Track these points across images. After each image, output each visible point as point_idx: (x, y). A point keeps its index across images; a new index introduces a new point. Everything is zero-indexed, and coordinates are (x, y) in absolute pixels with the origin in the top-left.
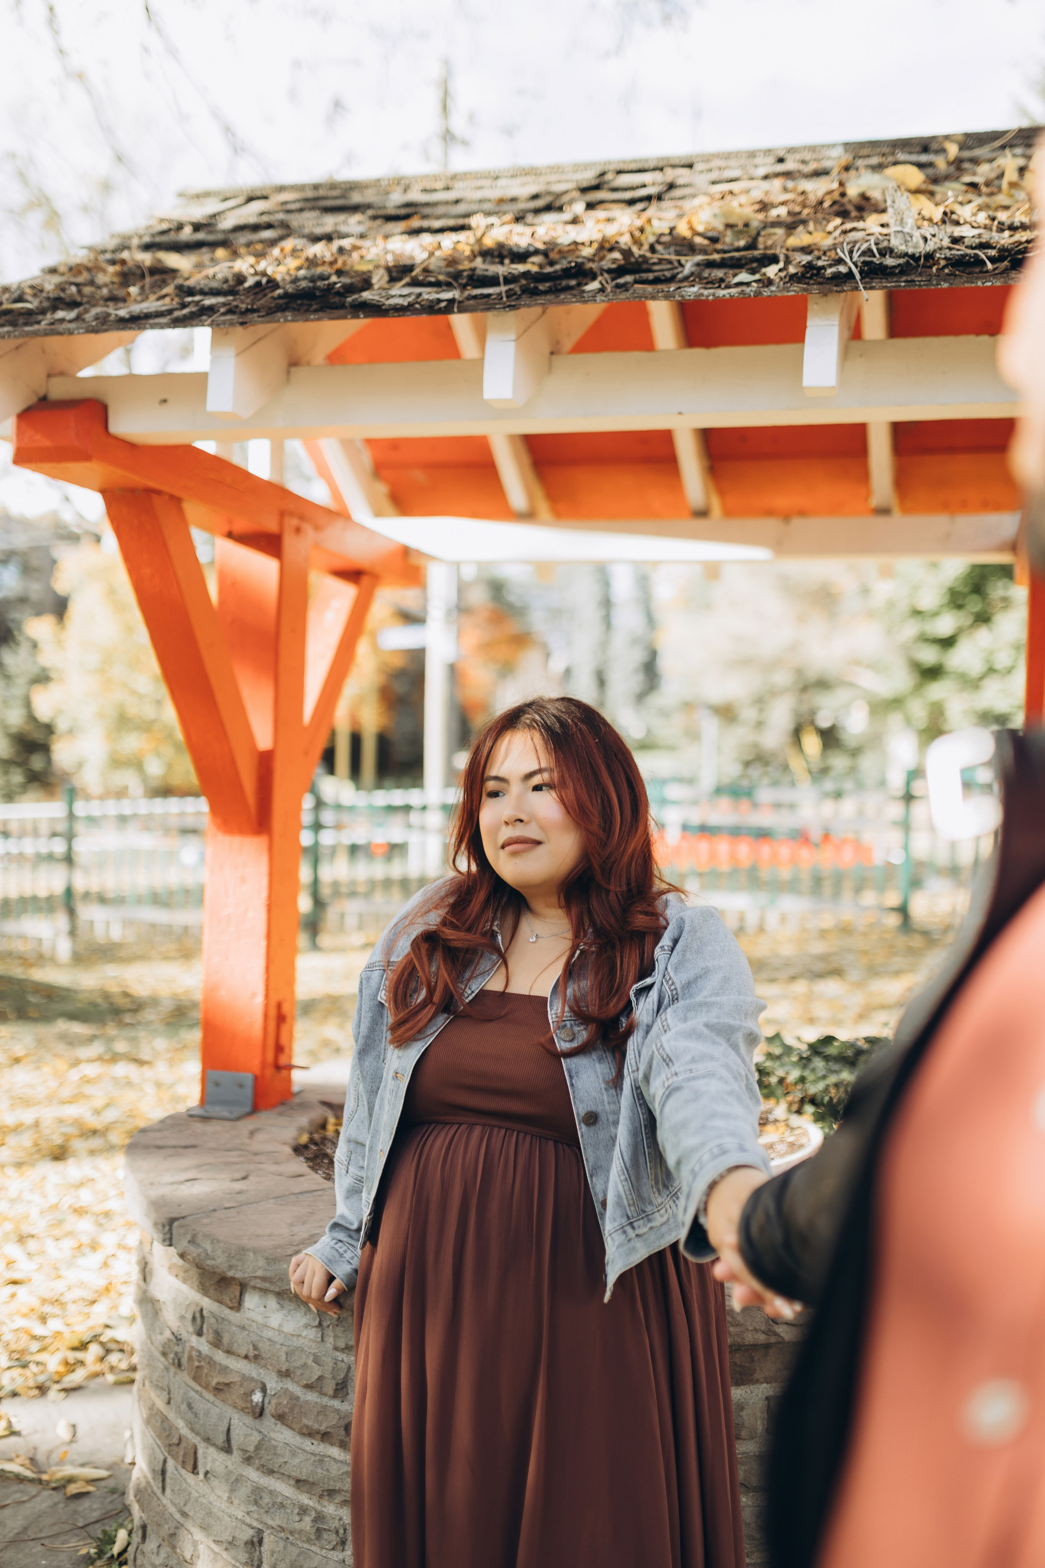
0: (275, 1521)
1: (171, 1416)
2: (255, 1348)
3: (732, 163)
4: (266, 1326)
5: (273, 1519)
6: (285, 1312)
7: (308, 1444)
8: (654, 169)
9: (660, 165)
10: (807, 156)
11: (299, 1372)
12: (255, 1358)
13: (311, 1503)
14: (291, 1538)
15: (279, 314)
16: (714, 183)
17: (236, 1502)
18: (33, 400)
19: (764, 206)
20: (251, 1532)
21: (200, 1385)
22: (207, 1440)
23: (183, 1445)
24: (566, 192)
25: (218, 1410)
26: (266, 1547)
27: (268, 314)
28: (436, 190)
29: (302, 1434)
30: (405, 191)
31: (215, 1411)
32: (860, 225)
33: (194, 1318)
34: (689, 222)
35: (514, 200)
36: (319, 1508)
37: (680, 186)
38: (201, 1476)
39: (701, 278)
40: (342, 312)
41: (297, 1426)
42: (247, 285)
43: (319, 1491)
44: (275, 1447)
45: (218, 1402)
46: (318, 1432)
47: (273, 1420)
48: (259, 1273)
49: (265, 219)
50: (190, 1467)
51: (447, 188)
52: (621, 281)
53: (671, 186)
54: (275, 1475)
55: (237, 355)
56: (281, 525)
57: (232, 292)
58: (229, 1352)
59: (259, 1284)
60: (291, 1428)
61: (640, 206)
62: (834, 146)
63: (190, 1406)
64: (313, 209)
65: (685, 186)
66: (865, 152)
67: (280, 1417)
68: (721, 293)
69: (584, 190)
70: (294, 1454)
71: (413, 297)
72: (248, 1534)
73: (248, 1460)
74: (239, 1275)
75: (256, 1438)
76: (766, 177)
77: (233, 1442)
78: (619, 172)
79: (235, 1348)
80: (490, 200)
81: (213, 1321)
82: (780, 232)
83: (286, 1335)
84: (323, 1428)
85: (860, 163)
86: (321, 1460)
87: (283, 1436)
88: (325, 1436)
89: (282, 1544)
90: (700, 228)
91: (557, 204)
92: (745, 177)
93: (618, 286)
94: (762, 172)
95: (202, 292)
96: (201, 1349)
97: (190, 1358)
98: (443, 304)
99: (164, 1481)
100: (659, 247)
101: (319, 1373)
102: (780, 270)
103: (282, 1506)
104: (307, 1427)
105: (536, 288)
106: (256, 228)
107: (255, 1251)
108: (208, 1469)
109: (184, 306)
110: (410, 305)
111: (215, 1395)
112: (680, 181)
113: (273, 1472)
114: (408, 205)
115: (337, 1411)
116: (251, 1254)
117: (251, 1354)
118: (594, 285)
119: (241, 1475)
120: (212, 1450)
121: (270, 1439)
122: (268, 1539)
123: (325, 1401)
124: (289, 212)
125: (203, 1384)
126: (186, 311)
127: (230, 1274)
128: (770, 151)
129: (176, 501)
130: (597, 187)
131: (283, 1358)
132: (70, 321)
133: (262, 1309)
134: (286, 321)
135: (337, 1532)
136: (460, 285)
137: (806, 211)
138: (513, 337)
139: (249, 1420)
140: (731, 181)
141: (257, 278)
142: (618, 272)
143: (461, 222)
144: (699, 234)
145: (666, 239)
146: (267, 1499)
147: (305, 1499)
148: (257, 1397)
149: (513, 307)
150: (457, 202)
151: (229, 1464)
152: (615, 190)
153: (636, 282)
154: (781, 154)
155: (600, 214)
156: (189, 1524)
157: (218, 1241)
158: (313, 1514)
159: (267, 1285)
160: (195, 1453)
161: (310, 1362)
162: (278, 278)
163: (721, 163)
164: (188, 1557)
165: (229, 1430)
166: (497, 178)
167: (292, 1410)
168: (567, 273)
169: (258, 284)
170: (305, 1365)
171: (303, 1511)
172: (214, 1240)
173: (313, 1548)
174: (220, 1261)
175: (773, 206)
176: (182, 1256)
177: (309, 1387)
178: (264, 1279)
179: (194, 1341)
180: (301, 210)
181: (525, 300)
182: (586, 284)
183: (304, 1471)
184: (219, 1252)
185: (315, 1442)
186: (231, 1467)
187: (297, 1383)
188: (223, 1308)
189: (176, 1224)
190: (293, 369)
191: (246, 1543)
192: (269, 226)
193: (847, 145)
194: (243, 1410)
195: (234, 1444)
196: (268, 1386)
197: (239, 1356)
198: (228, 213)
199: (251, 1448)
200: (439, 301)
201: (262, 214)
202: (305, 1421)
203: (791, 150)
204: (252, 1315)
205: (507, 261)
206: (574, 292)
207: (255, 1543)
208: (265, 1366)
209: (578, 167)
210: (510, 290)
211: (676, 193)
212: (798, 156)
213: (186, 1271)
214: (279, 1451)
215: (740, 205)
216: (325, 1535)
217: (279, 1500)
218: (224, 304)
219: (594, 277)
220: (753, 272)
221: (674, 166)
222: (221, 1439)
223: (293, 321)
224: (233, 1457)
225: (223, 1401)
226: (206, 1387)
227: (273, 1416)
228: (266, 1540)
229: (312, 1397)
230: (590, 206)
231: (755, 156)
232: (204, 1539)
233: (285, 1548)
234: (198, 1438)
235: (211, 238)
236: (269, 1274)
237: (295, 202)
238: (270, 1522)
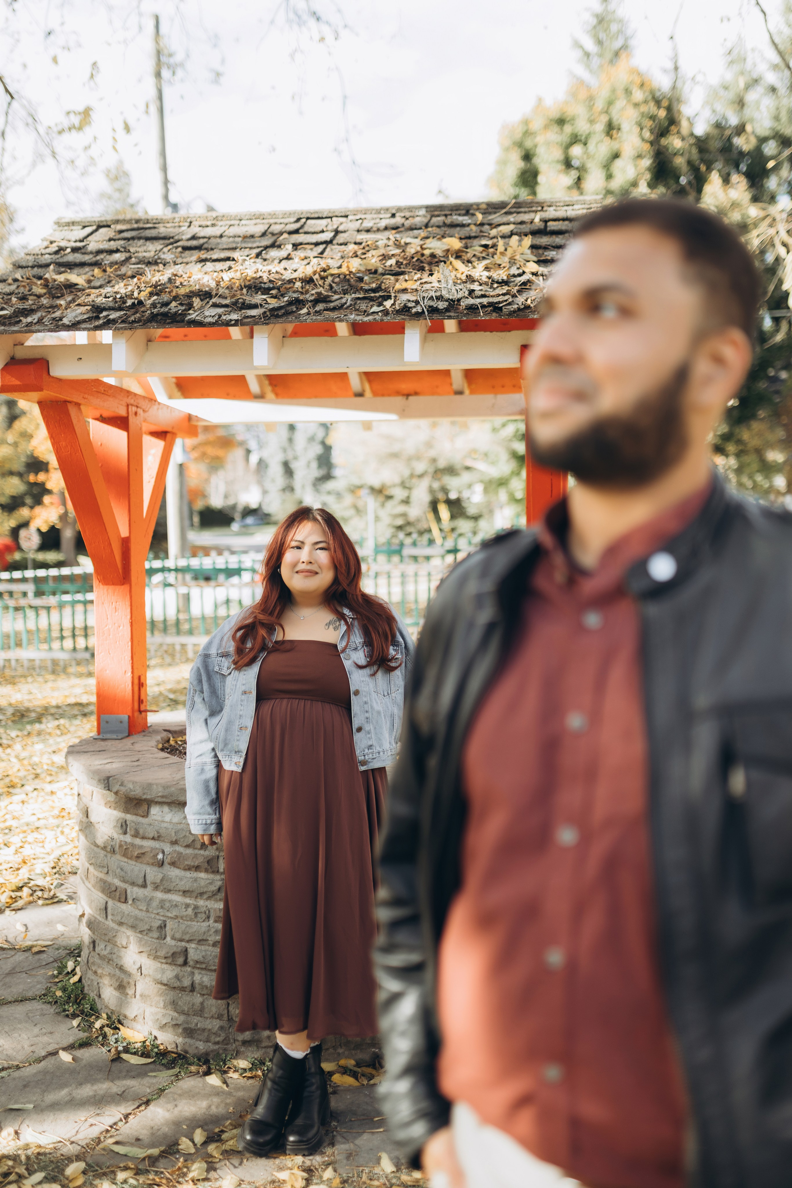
0: (174, 913)
1: (109, 879)
2: (158, 832)
3: (368, 216)
4: (163, 821)
5: (172, 913)
6: (173, 813)
7: (188, 874)
8: (326, 218)
9: (330, 215)
10: (408, 214)
11: (182, 840)
12: (157, 838)
13: (191, 902)
14: (181, 921)
15: (149, 324)
16: (358, 231)
17: (151, 910)
18: (9, 359)
19: (385, 257)
20: (160, 922)
21: (127, 858)
22: (133, 884)
23: (118, 890)
24: (281, 233)
25: (138, 868)
26: (168, 928)
27: (144, 324)
28: (207, 226)
29: (185, 870)
30: (189, 226)
31: (136, 869)
32: (430, 279)
33: (122, 826)
34: (348, 267)
35: (252, 236)
36: (195, 903)
37: (342, 232)
38: (130, 902)
39: (356, 310)
40: (182, 324)
41: (182, 867)
42: (128, 305)
43: (195, 894)
44: (171, 879)
45: (138, 864)
46: (193, 867)
47: (169, 866)
48: (160, 794)
49: (113, 245)
50: (123, 900)
51: (213, 225)
52: (317, 308)
53: (337, 232)
54: (172, 892)
55: (127, 341)
56: (128, 413)
57: (120, 309)
58: (143, 838)
59: (160, 800)
60: (178, 868)
61: (322, 247)
62: (420, 208)
63: (122, 869)
64: (139, 238)
65: (345, 232)
66: (436, 213)
67: (173, 864)
68: (366, 319)
69: (290, 233)
70: (181, 879)
71: (217, 317)
72: (158, 923)
73: (156, 888)
74: (149, 797)
75: (160, 876)
76: (386, 228)
77: (147, 881)
78: (308, 218)
79: (147, 835)
80: (239, 236)
81: (133, 824)
82: (392, 278)
83: (174, 824)
84: (196, 864)
85: (435, 220)
86: (196, 880)
87: (174, 873)
88: (197, 868)
89: (176, 925)
90: (354, 270)
91: (277, 243)
92: (375, 229)
93: (316, 312)
94: (383, 224)
95: (105, 309)
96: (126, 840)
97: (121, 846)
98: (233, 322)
99: (106, 912)
100: (334, 285)
101: (193, 839)
102: (393, 305)
103: (176, 906)
104: (188, 865)
105: (277, 314)
106: (111, 252)
107: (157, 785)
108: (134, 897)
109: (97, 318)
110: (216, 321)
111: (136, 861)
112: (341, 228)
113: (170, 890)
114: (194, 238)
115: (203, 855)
116: (155, 786)
117: (156, 836)
118: (305, 311)
119: (153, 897)
120: (136, 889)
121: (168, 876)
122: (170, 925)
123: (196, 851)
124: (125, 239)
125: (129, 856)
126: (101, 322)
127: (144, 797)
128: (387, 210)
129: (78, 405)
130: (296, 232)
131: (173, 834)
132: (35, 324)
133: (161, 813)
134: (154, 328)
135: (205, 913)
136: (237, 307)
137: (405, 262)
138: (267, 336)
139: (156, 869)
140: (368, 231)
141: (133, 301)
142: (316, 302)
143: (227, 254)
144: (354, 274)
145: (337, 280)
146: (167, 905)
147: (188, 901)
148: (160, 856)
149: (267, 324)
150: (221, 236)
151: (146, 893)
152: (306, 233)
153: (325, 310)
154: (394, 211)
155: (301, 253)
156: (123, 929)
157: (136, 783)
158: (193, 906)
159: (164, 800)
160: (126, 892)
161: (187, 834)
162: (142, 299)
163: (363, 217)
164: (124, 944)
165: (145, 876)
166: (241, 220)
167: (179, 859)
168: (290, 303)
169: (133, 304)
170: (185, 836)
171: (187, 906)
172: (134, 783)
173: (193, 923)
174: (138, 792)
175: (390, 258)
176: (116, 793)
177: (188, 846)
178: (162, 797)
179: (122, 837)
180: (133, 238)
181: (273, 320)
182: (301, 309)
183: (187, 886)
184: (138, 788)
185: (192, 872)
186: (146, 894)
187: (181, 846)
188: (138, 817)
189: (111, 779)
190: (149, 343)
191: (158, 928)
192: (117, 251)
193: (427, 207)
194: (152, 864)
195: (148, 882)
196: (165, 851)
197: (149, 838)
198: (90, 238)
199: (158, 881)
200: (231, 320)
201: (110, 240)
202: (186, 863)
203: (399, 209)
204: (155, 817)
205: (259, 293)
206: (295, 314)
207: (162, 927)
208: (164, 841)
209: (286, 215)
210: (265, 313)
211: (341, 238)
212: (403, 215)
213: (116, 803)
214: (173, 880)
215: (373, 256)
216: (199, 915)
217: (174, 903)
218: (120, 317)
219: (304, 305)
220: (380, 304)
221: (337, 216)
222: (140, 881)
223: (157, 328)
224: (148, 889)
225: (141, 863)
226: (131, 858)
227: (169, 864)
228: (168, 925)
229: (189, 851)
230: (296, 246)
231: (380, 213)
232: (133, 934)
233: (178, 925)
234: (127, 885)
235: (87, 258)
236: (165, 794)
237: (127, 230)
238: (170, 915)
